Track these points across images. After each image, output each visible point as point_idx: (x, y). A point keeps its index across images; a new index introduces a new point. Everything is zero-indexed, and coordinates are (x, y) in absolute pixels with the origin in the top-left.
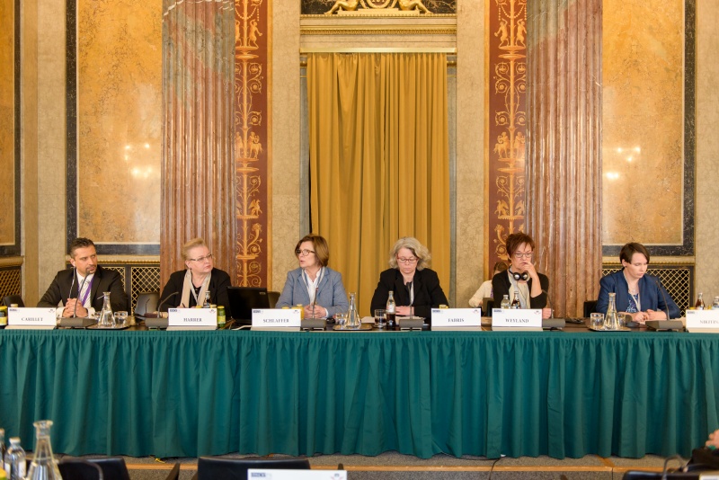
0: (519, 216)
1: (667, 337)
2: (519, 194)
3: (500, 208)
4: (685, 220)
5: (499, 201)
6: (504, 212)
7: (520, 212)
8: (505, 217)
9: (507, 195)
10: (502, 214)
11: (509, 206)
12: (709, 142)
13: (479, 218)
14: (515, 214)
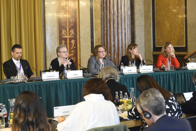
0: (71, 36)
1: (184, 72)
2: (71, 26)
3: (63, 32)
4: (131, 37)
5: (63, 30)
6: (65, 34)
7: (71, 34)
8: (65, 37)
9: (66, 27)
10: (64, 35)
11: (67, 31)
12: (139, 5)
13: (55, 37)
14: (69, 35)
